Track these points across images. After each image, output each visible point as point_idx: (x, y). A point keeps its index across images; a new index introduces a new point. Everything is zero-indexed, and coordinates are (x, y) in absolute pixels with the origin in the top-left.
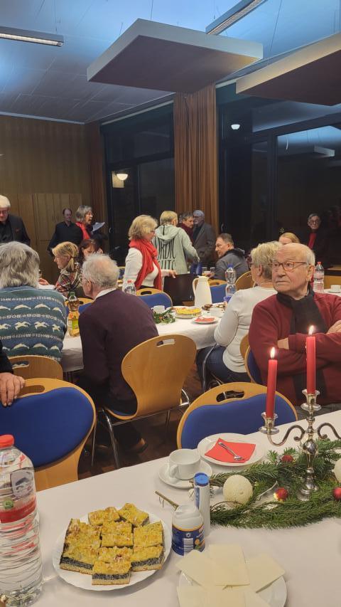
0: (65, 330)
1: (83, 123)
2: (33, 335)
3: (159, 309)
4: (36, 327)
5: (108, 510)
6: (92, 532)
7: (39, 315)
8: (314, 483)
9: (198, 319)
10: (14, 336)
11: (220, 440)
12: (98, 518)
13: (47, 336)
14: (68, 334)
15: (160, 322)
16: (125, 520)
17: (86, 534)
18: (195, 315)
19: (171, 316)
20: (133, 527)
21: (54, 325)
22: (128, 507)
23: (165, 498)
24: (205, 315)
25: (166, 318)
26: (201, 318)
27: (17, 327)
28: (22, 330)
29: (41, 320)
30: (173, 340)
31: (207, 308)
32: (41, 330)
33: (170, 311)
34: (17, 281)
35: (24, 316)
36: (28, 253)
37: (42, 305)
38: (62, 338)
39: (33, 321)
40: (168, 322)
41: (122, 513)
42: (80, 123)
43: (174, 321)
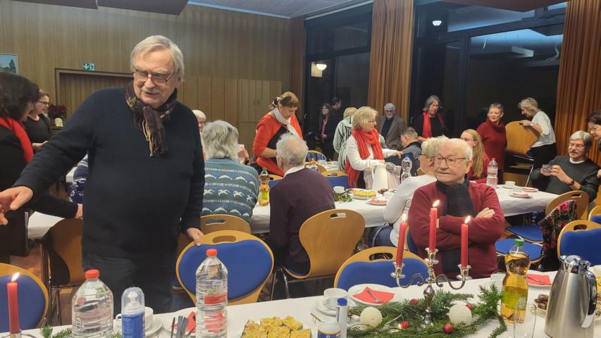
0: (255, 201)
1: (289, 18)
2: (232, 202)
3: (339, 189)
4: (235, 195)
5: (275, 318)
6: (261, 329)
7: (237, 186)
8: (432, 320)
9: (373, 201)
10: (216, 201)
11: (367, 288)
12: (267, 322)
13: (242, 204)
14: (258, 203)
15: (338, 200)
16: (285, 326)
17: (258, 330)
18: (370, 197)
19: (348, 196)
20: (291, 330)
21: (248, 196)
22: (289, 318)
23: (317, 318)
24: (380, 197)
25: (344, 198)
26: (376, 200)
27: (219, 194)
28: (223, 196)
29: (239, 190)
30: (345, 214)
31: (382, 192)
32: (238, 199)
33: (348, 192)
34: (222, 154)
35: (226, 185)
36: (230, 129)
37: (241, 178)
38: (253, 207)
39: (232, 190)
40: (345, 201)
41: (284, 321)
42: (287, 17)
43: (351, 200)
